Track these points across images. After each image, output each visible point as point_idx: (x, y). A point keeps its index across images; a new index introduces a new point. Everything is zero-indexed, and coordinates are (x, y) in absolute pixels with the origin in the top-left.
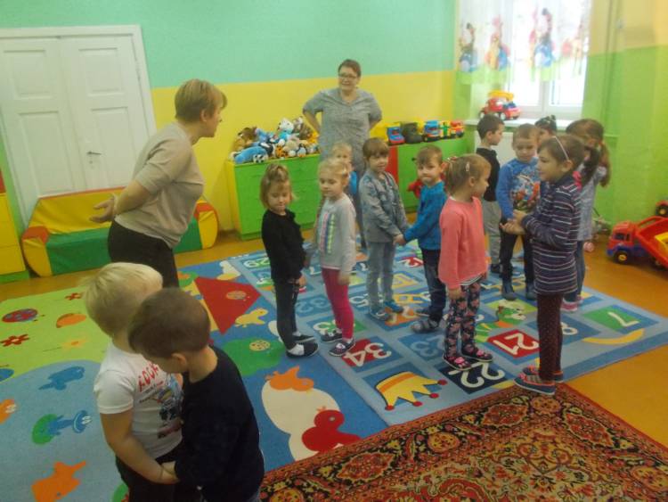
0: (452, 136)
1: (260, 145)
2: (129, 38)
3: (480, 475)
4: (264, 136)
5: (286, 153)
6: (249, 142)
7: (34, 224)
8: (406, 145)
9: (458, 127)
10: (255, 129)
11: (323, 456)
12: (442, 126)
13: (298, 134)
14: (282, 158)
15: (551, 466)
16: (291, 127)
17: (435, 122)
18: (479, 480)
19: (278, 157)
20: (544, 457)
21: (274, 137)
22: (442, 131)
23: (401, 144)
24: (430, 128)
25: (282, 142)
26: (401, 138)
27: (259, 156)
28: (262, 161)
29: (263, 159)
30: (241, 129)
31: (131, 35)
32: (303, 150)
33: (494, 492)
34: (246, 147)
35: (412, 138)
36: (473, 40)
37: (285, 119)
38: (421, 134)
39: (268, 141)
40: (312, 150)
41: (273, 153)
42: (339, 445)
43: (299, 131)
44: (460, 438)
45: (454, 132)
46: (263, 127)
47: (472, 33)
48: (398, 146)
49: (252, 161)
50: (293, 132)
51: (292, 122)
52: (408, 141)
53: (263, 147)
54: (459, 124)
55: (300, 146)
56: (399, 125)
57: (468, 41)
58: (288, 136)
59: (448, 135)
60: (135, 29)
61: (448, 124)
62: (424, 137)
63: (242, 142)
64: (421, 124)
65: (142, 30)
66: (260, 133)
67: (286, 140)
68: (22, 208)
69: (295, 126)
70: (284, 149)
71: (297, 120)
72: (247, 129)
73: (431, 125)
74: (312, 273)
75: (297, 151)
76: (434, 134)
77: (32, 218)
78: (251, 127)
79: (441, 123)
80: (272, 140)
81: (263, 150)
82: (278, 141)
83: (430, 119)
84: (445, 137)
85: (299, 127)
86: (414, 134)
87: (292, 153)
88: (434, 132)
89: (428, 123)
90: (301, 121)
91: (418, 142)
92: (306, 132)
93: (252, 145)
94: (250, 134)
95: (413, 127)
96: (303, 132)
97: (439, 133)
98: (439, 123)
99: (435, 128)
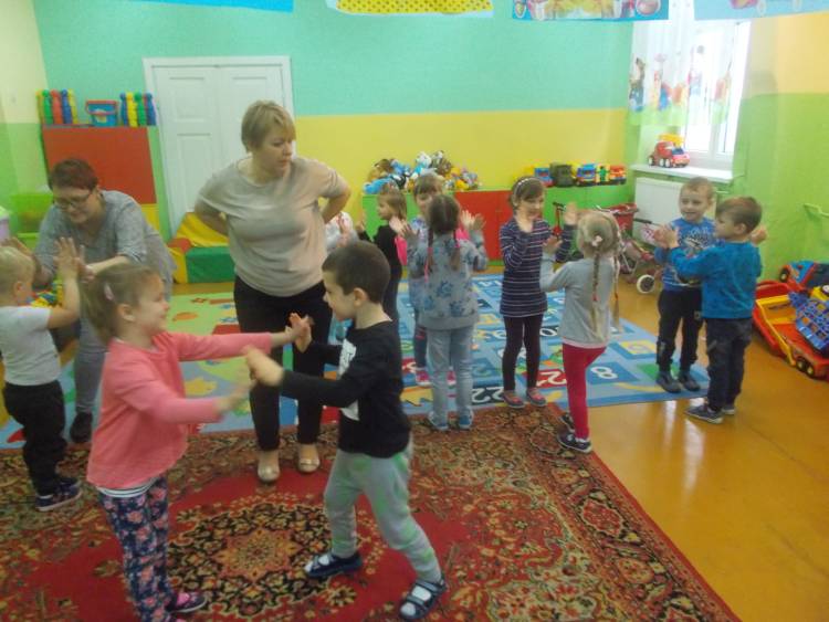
0: (612, 182)
1: (392, 177)
2: (278, 68)
4: (399, 168)
6: (384, 173)
7: (180, 236)
8: (555, 188)
9: (620, 172)
10: (392, 160)
12: (599, 170)
13: (436, 169)
16: (429, 161)
17: (592, 165)
21: (408, 170)
22: (598, 176)
24: (584, 171)
26: (548, 180)
30: (378, 160)
31: (280, 65)
34: (381, 178)
35: (562, 181)
36: (642, 76)
37: (423, 153)
38: (574, 177)
39: (402, 174)
41: (406, 186)
43: (436, 166)
45: (613, 177)
46: (401, 159)
47: (642, 69)
50: (431, 166)
51: (431, 156)
52: (555, 183)
53: (396, 180)
54: (622, 169)
56: (548, 166)
57: (636, 77)
59: (607, 180)
60: (284, 60)
61: (607, 169)
62: (575, 181)
63: (377, 173)
64: (576, 166)
65: (291, 60)
66: (397, 165)
68: (171, 220)
69: (433, 161)
71: (437, 155)
72: (385, 160)
73: (587, 169)
76: (587, 178)
77: (179, 231)
78: (388, 158)
79: (597, 167)
80: (407, 173)
82: (412, 174)
83: (589, 162)
84: (601, 183)
85: (438, 162)
86: (565, 176)
88: (590, 176)
89: (583, 165)
90: (441, 155)
91: (569, 186)
92: (445, 167)
93: (386, 177)
94: (387, 166)
95: (566, 169)
96: (441, 167)
97: (594, 177)
98: (595, 167)
99: (590, 172)
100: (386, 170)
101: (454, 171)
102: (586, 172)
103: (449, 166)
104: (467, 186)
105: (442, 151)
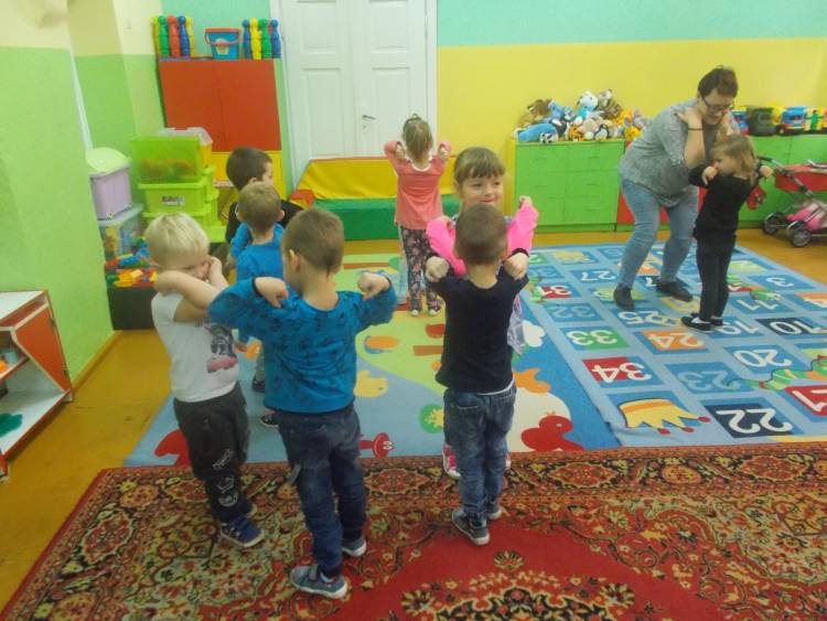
1: (550, 122)
3: (713, 515)
4: (558, 111)
5: (582, 134)
6: (539, 118)
7: (303, 186)
10: (549, 101)
11: (539, 455)
12: (810, 115)
13: (602, 112)
14: (575, 141)
15: (809, 530)
16: (595, 102)
17: (802, 109)
18: (710, 520)
19: (570, 139)
20: (805, 521)
21: (570, 114)
22: (809, 122)
24: (791, 117)
25: (579, 120)
27: (547, 135)
28: (550, 142)
29: (552, 139)
30: (532, 101)
32: (604, 132)
33: (724, 535)
34: (534, 123)
35: (760, 128)
37: (588, 92)
38: (776, 124)
39: (562, 119)
40: (616, 134)
41: (566, 133)
42: (559, 449)
43: (603, 109)
44: (704, 476)
46: (560, 100)
49: (538, 140)
50: (596, 109)
51: (597, 96)
52: (753, 132)
53: (555, 125)
55: (601, 127)
56: (744, 110)
58: (588, 114)
59: (819, 128)
61: (822, 113)
62: (778, 128)
63: (531, 117)
64: (779, 110)
66: (554, 107)
67: (584, 119)
69: (600, 102)
70: (579, 129)
71: (604, 95)
72: (540, 101)
73: (795, 113)
74: (583, 279)
75: (595, 134)
76: (795, 125)
78: (544, 99)
79: (809, 111)
80: (567, 117)
81: (554, 128)
82: (574, 119)
83: (796, 105)
84: (811, 132)
85: (605, 103)
86: (764, 122)
87: (589, 135)
88: (799, 122)
89: (789, 109)
90: (609, 95)
91: (769, 134)
92: (613, 110)
93: (542, 122)
94: (542, 108)
95: (765, 113)
96: (609, 110)
97: (804, 124)
98: (805, 111)
99: (799, 117)
100: (541, 113)
101: (625, 114)
102: (793, 118)
103: (618, 109)
105: (611, 91)
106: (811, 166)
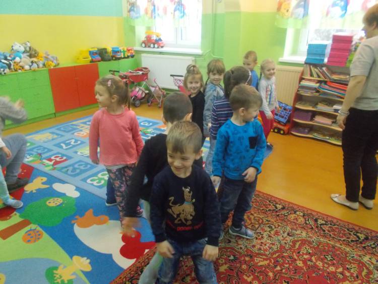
0: (128, 57)
5: (23, 68)
8: (102, 62)
9: (131, 51)
12: (122, 50)
13: (28, 54)
14: (20, 71)
16: (22, 49)
17: (118, 48)
19: (16, 70)
21: (10, 56)
22: (122, 53)
23: (99, 61)
24: (115, 52)
25: (18, 59)
26: (99, 58)
28: (5, 73)
29: (5, 72)
32: (35, 65)
35: (106, 57)
37: (16, 43)
38: (110, 55)
39: (6, 59)
40: (41, 65)
41: (12, 67)
43: (27, 52)
45: (129, 54)
48: (98, 63)
50: (24, 52)
51: (22, 45)
52: (103, 59)
53: (4, 63)
54: (131, 50)
55: (32, 62)
56: (96, 49)
58: (22, 55)
59: (126, 56)
61: (126, 50)
62: (113, 57)
64: (109, 49)
67: (21, 58)
69: (25, 48)
70: (21, 64)
71: (26, 44)
73: (116, 50)
75: (30, 66)
79: (121, 48)
80: (9, 58)
82: (14, 58)
83: (115, 46)
84: (125, 58)
85: (28, 49)
86: (106, 55)
87: (27, 67)
88: (119, 54)
89: (113, 48)
90: (29, 45)
91: (110, 60)
92: (33, 53)
96: (32, 53)
97: (121, 55)
98: (120, 48)
99: (118, 52)
101: (41, 54)
103: (36, 52)
104: (54, 64)
105: (28, 42)
106: (131, 72)
